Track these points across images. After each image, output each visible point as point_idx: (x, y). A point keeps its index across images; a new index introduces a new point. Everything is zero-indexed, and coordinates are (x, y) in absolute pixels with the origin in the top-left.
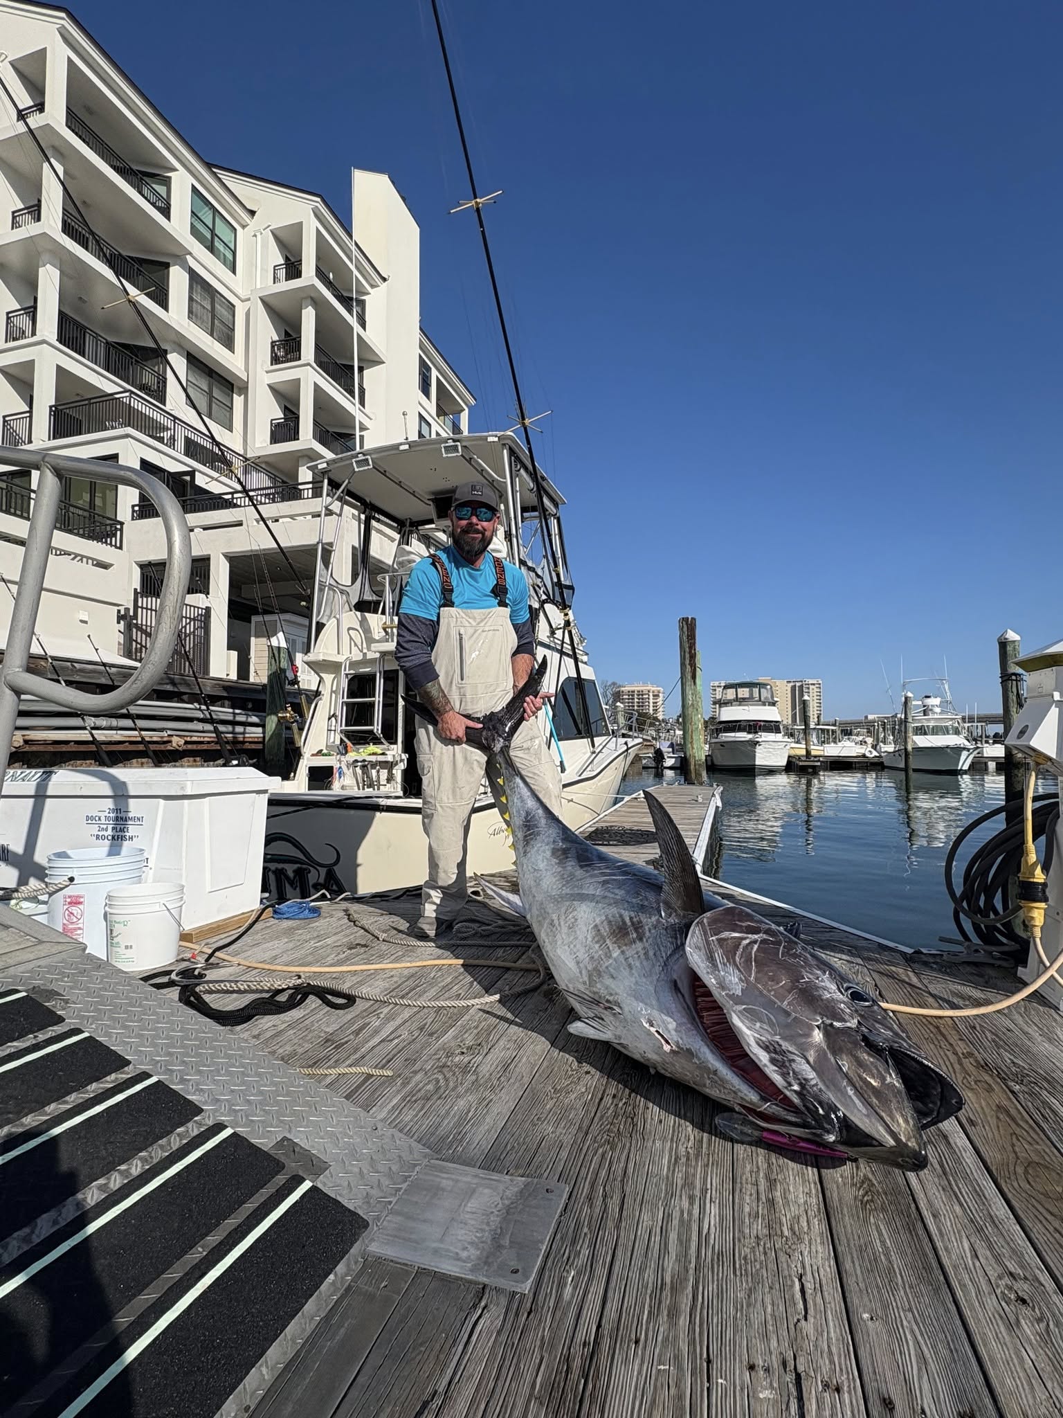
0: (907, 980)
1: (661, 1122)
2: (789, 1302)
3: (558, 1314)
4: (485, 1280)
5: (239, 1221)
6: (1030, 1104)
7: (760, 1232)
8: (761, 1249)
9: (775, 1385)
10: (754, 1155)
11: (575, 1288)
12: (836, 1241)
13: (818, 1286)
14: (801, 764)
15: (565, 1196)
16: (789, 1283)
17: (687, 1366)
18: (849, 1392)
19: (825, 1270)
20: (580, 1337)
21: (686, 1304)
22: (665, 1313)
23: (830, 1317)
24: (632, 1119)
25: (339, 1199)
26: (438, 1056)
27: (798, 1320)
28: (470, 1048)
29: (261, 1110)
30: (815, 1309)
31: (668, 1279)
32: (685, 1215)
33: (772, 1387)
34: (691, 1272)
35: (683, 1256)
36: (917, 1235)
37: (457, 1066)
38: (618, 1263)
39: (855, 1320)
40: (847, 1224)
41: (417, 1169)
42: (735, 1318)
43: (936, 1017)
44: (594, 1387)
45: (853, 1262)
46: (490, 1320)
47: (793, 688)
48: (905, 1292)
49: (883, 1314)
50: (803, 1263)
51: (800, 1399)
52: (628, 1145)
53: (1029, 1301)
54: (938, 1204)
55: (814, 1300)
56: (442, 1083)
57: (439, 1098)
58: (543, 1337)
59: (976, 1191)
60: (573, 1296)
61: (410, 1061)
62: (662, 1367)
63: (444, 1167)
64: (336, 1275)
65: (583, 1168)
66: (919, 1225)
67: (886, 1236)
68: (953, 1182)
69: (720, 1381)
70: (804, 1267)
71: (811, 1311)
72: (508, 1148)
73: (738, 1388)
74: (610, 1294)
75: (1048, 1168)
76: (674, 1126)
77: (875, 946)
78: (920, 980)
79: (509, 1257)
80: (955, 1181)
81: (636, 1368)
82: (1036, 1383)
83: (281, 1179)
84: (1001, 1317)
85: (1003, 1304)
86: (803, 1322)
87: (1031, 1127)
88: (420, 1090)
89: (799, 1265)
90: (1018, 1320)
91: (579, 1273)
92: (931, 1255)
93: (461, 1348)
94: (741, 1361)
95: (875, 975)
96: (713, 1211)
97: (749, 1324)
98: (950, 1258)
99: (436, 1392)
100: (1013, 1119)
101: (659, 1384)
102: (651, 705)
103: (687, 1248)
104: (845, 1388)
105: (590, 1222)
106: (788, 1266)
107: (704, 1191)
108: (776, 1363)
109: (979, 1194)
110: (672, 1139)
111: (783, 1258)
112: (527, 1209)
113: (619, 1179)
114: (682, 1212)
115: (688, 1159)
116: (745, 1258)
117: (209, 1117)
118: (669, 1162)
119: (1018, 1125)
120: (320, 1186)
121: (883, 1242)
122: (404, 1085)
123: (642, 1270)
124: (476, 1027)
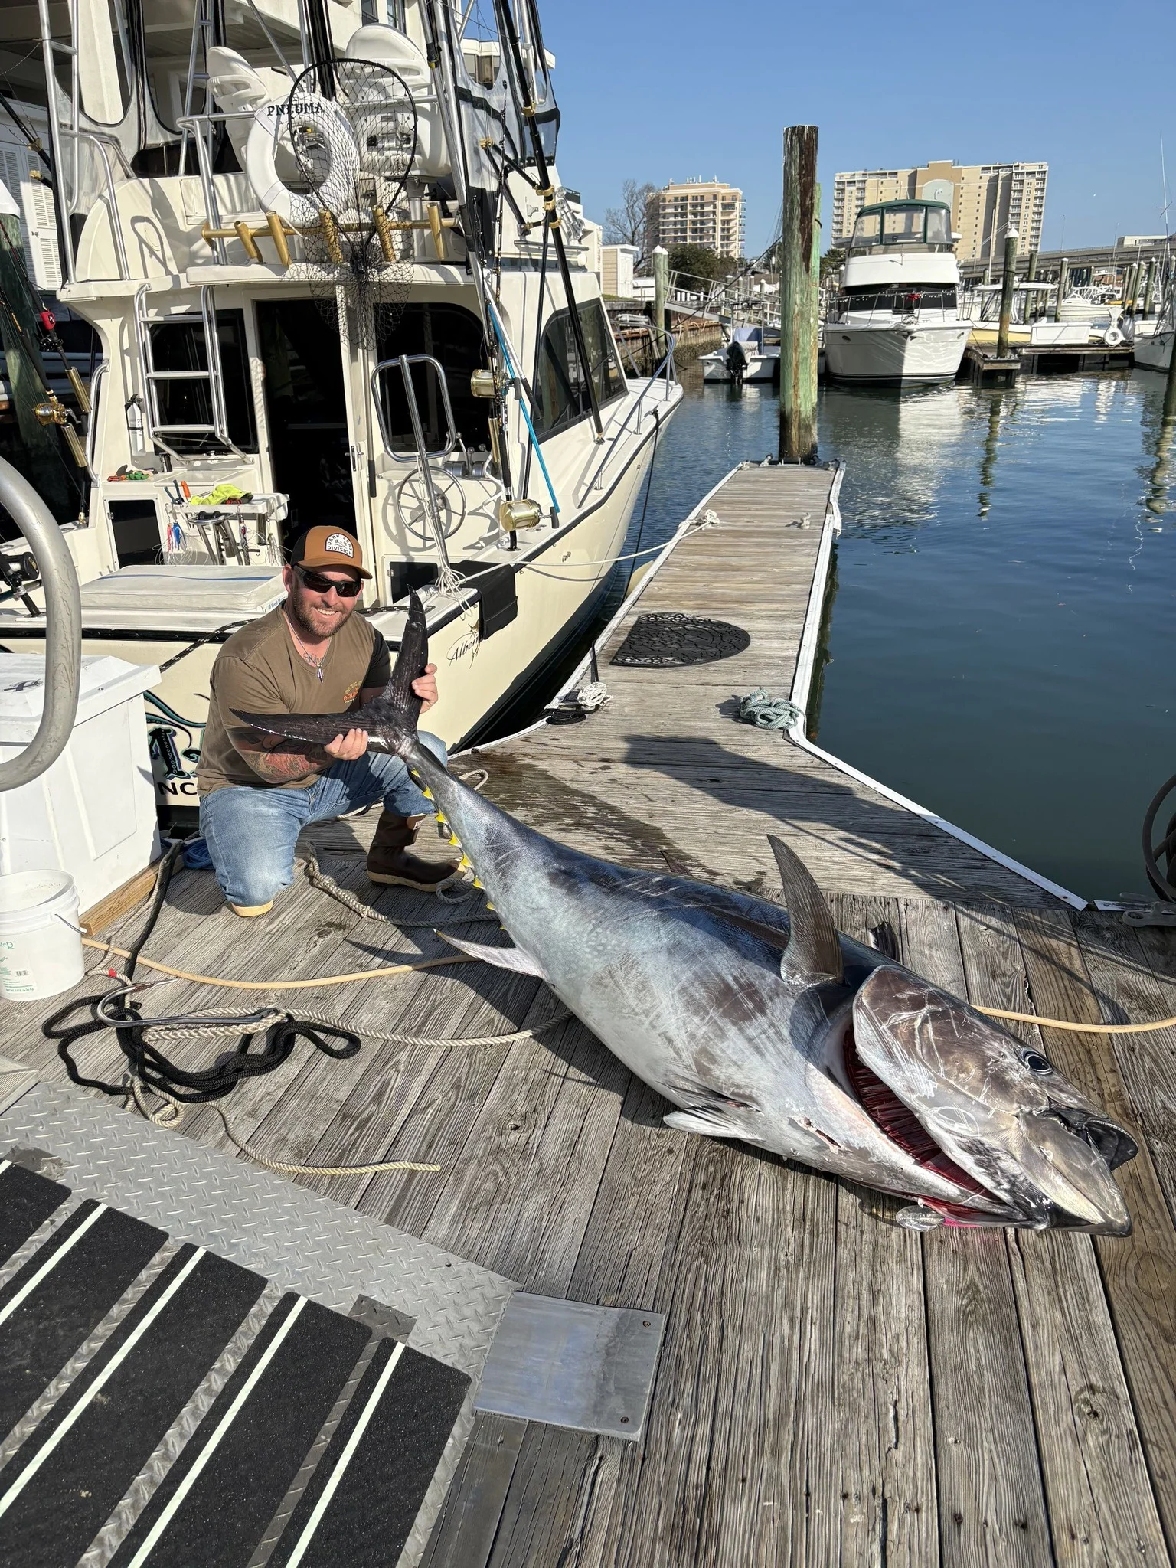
0: (1068, 965)
1: (758, 1220)
2: (882, 1431)
3: (670, 1458)
4: (597, 1430)
5: (348, 1401)
6: (1166, 1170)
7: (859, 1357)
8: (860, 1374)
9: (865, 1510)
10: (858, 1259)
11: (683, 1431)
12: (933, 1361)
13: (910, 1412)
14: (986, 367)
15: (663, 1327)
16: (884, 1411)
17: (789, 1501)
18: (927, 1512)
19: (919, 1395)
20: (692, 1480)
21: (787, 1439)
22: (769, 1451)
23: (918, 1444)
24: (727, 1218)
25: (435, 1356)
26: (487, 1134)
27: (890, 1449)
28: (524, 1118)
29: (325, 1266)
30: (906, 1438)
31: (770, 1416)
32: (786, 1341)
33: (862, 1513)
34: (792, 1406)
35: (785, 1389)
36: (1012, 1350)
37: (513, 1148)
38: (721, 1400)
39: (940, 1442)
40: (946, 1340)
41: (503, 1305)
42: (832, 1450)
43: (1089, 1033)
44: (709, 1525)
45: (947, 1384)
46: (609, 1471)
47: (993, 182)
48: (991, 1414)
49: (967, 1439)
50: (899, 1389)
51: (885, 1519)
52: (723, 1255)
53: (1100, 1414)
54: (1040, 1312)
55: (906, 1427)
56: (502, 1177)
57: (503, 1202)
58: (659, 1482)
59: (1081, 1293)
60: (682, 1439)
61: (456, 1144)
62: (767, 1504)
63: (531, 1301)
64: (453, 1438)
65: (677, 1290)
66: (1017, 1339)
67: (982, 1353)
68: (1060, 1284)
69: (817, 1511)
70: (899, 1393)
71: (902, 1439)
72: (594, 1269)
73: (833, 1515)
74: (717, 1435)
75: (1160, 1258)
76: (772, 1226)
77: (1036, 897)
78: (1084, 966)
79: (616, 1404)
80: (1063, 1283)
81: (744, 1505)
82: (1085, 1492)
83: (372, 1346)
84: (1071, 1432)
85: (1077, 1419)
86: (893, 1450)
87: (1160, 1205)
88: (478, 1190)
89: (895, 1391)
90: (1085, 1434)
91: (686, 1416)
92: (1022, 1372)
93: (586, 1498)
94: (836, 1491)
95: (1028, 956)
96: (813, 1333)
97: (845, 1456)
98: (1039, 1375)
99: (572, 1540)
100: (1143, 1194)
101: (765, 1518)
102: (719, 226)
103: (788, 1381)
104: (924, 1509)
105: (691, 1357)
106: (885, 1393)
107: (804, 1311)
108: (866, 1491)
109: (1084, 1298)
110: (771, 1245)
111: (880, 1384)
112: (627, 1348)
113: (717, 1301)
114: (782, 1338)
115: (788, 1271)
116: (844, 1387)
117: (276, 1288)
118: (768, 1275)
119: (1146, 1202)
120: (413, 1346)
121: (978, 1360)
122: (459, 1181)
123: (745, 1407)
124: (525, 1081)
